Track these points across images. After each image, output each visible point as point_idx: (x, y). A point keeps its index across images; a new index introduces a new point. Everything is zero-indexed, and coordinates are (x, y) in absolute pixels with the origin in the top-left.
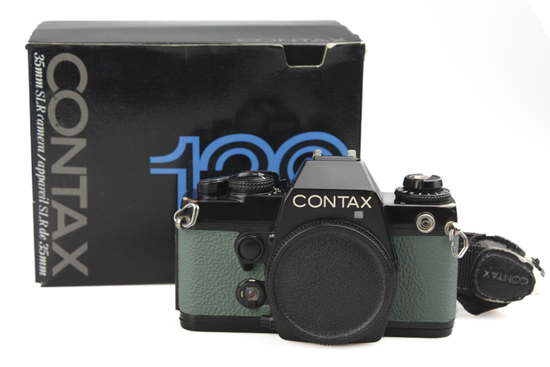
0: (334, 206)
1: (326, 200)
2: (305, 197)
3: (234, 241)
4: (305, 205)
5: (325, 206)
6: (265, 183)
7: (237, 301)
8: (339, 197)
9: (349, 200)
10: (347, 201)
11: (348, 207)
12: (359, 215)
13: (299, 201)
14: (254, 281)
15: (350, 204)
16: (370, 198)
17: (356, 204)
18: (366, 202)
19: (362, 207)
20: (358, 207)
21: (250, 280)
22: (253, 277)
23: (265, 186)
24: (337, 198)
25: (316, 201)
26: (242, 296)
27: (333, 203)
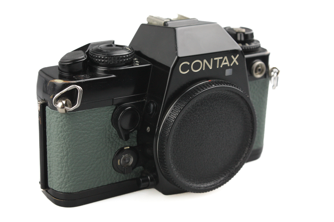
0: (211, 68)
1: (206, 63)
2: (189, 64)
3: (111, 115)
4: (188, 71)
5: (204, 69)
6: (127, 56)
7: (114, 170)
8: (215, 59)
9: (222, 60)
10: (221, 61)
11: (221, 67)
12: (228, 72)
13: (185, 68)
14: (129, 147)
15: (223, 64)
16: (238, 55)
17: (227, 63)
18: (235, 60)
19: (231, 65)
20: (229, 65)
21: (125, 148)
22: (127, 144)
23: (127, 59)
24: (213, 60)
25: (197, 66)
26: (119, 164)
27: (210, 64)
